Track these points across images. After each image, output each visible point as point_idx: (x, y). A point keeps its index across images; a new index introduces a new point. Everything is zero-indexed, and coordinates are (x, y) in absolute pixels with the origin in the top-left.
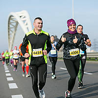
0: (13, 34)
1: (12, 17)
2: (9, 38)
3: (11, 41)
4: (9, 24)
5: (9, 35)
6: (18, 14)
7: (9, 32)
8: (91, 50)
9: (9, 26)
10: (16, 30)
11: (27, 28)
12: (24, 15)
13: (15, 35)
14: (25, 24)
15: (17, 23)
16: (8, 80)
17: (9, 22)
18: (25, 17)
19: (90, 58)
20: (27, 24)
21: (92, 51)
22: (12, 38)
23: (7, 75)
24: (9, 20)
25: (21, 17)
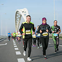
0: (18, 22)
1: (18, 12)
6: (21, 10)
7: (16, 21)
9: (16, 17)
15: (21, 16)
17: (16, 15)
18: (25, 12)
22: (18, 24)
24: (16, 14)
25: (23, 12)
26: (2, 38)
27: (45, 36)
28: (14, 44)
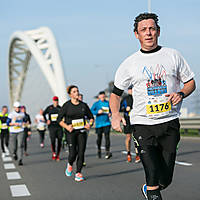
0: (20, 79)
1: (18, 42)
2: (11, 88)
3: (16, 94)
4: (10, 56)
5: (11, 80)
6: (29, 35)
7: (10, 73)
8: (188, 113)
9: (11, 61)
10: (26, 69)
11: (51, 65)
12: (43, 37)
13: (24, 79)
14: (47, 56)
15: (29, 54)
16: (9, 178)
17: (11, 51)
18: (45, 42)
19: (186, 130)
20: (49, 58)
21: (191, 116)
22: (19, 86)
23: (7, 166)
24: (11, 48)
25: (36, 41)
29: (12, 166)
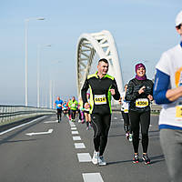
0: (86, 70)
1: (85, 42)
2: (79, 77)
4: (79, 52)
7: (78, 66)
9: (79, 56)
11: (110, 60)
13: (89, 71)
15: (93, 51)
17: (79, 49)
18: (106, 42)
20: (109, 54)
23: (75, 138)
24: (80, 46)
25: (99, 41)
26: (39, 114)
27: (142, 106)
28: (73, 132)
29: (79, 138)
